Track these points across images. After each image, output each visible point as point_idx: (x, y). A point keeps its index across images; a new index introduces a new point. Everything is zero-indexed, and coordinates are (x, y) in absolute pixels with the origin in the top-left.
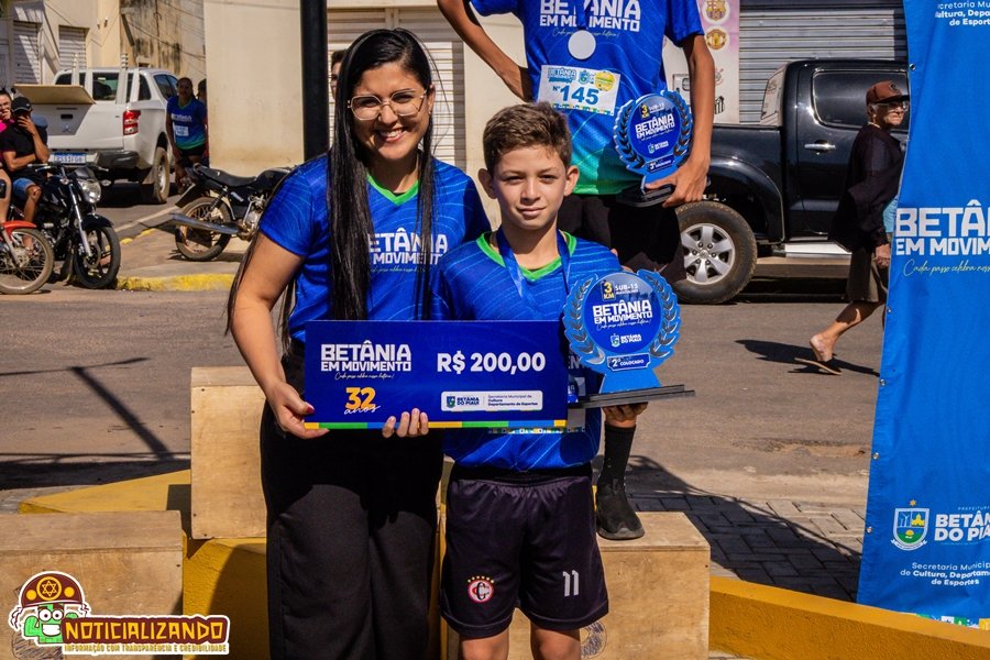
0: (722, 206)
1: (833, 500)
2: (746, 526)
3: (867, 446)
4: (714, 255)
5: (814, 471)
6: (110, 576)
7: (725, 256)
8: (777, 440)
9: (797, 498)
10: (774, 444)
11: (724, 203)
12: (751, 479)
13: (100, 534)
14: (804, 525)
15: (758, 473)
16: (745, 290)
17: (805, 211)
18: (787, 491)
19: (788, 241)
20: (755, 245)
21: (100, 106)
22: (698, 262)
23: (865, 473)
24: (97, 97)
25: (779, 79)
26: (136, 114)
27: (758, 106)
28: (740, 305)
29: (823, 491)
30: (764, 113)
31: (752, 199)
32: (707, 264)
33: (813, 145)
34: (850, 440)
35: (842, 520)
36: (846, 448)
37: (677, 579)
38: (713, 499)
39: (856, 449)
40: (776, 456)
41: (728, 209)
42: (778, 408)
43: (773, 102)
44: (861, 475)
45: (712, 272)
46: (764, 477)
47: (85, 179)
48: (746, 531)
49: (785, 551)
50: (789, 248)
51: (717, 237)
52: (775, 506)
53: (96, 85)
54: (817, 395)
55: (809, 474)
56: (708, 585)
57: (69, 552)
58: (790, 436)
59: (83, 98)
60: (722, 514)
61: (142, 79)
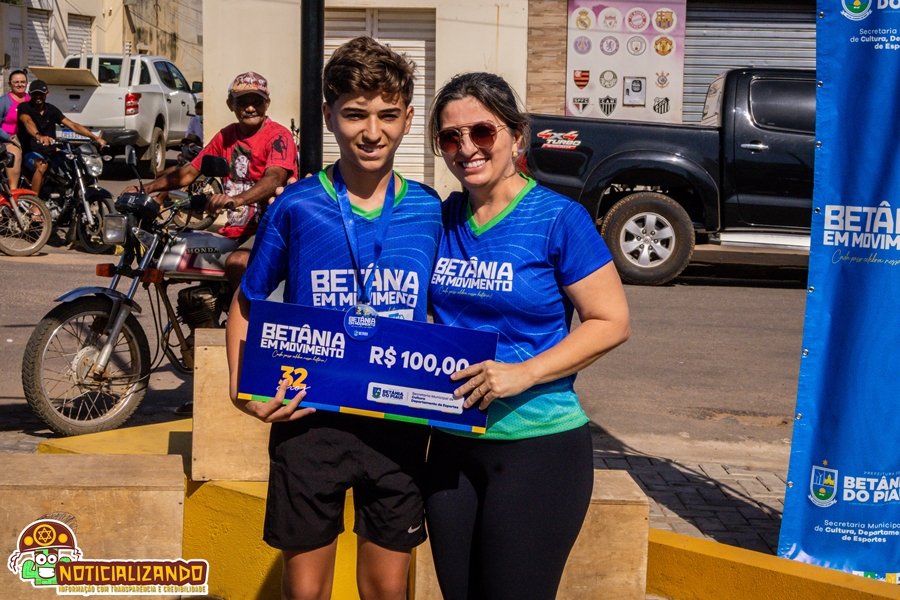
0: (665, 197)
1: (757, 464)
2: (680, 485)
3: (789, 417)
4: (656, 241)
5: (741, 437)
6: (119, 511)
7: (666, 242)
8: (709, 409)
9: (726, 462)
10: (706, 413)
11: (667, 195)
12: (685, 443)
13: (112, 473)
14: (731, 486)
15: (693, 437)
16: (683, 274)
17: (739, 205)
18: (717, 454)
19: (723, 231)
20: (693, 233)
21: (104, 88)
22: (642, 247)
23: (787, 441)
24: (102, 80)
25: (720, 84)
26: (137, 96)
27: (700, 107)
28: (678, 287)
29: (749, 456)
30: (704, 115)
31: (692, 192)
32: (649, 249)
33: (749, 145)
34: (774, 412)
35: (765, 483)
36: (770, 419)
37: (620, 529)
38: (650, 460)
39: (779, 419)
40: (708, 424)
41: (670, 200)
42: (711, 381)
43: (714, 104)
44: (783, 443)
45: (654, 257)
46: (696, 441)
47: (88, 154)
48: (679, 489)
49: (713, 508)
50: (724, 237)
51: (660, 225)
52: (705, 467)
53: (102, 69)
54: (746, 370)
55: (737, 440)
56: (647, 535)
57: (85, 488)
58: (721, 406)
59: (89, 80)
60: (659, 474)
61: (143, 64)
